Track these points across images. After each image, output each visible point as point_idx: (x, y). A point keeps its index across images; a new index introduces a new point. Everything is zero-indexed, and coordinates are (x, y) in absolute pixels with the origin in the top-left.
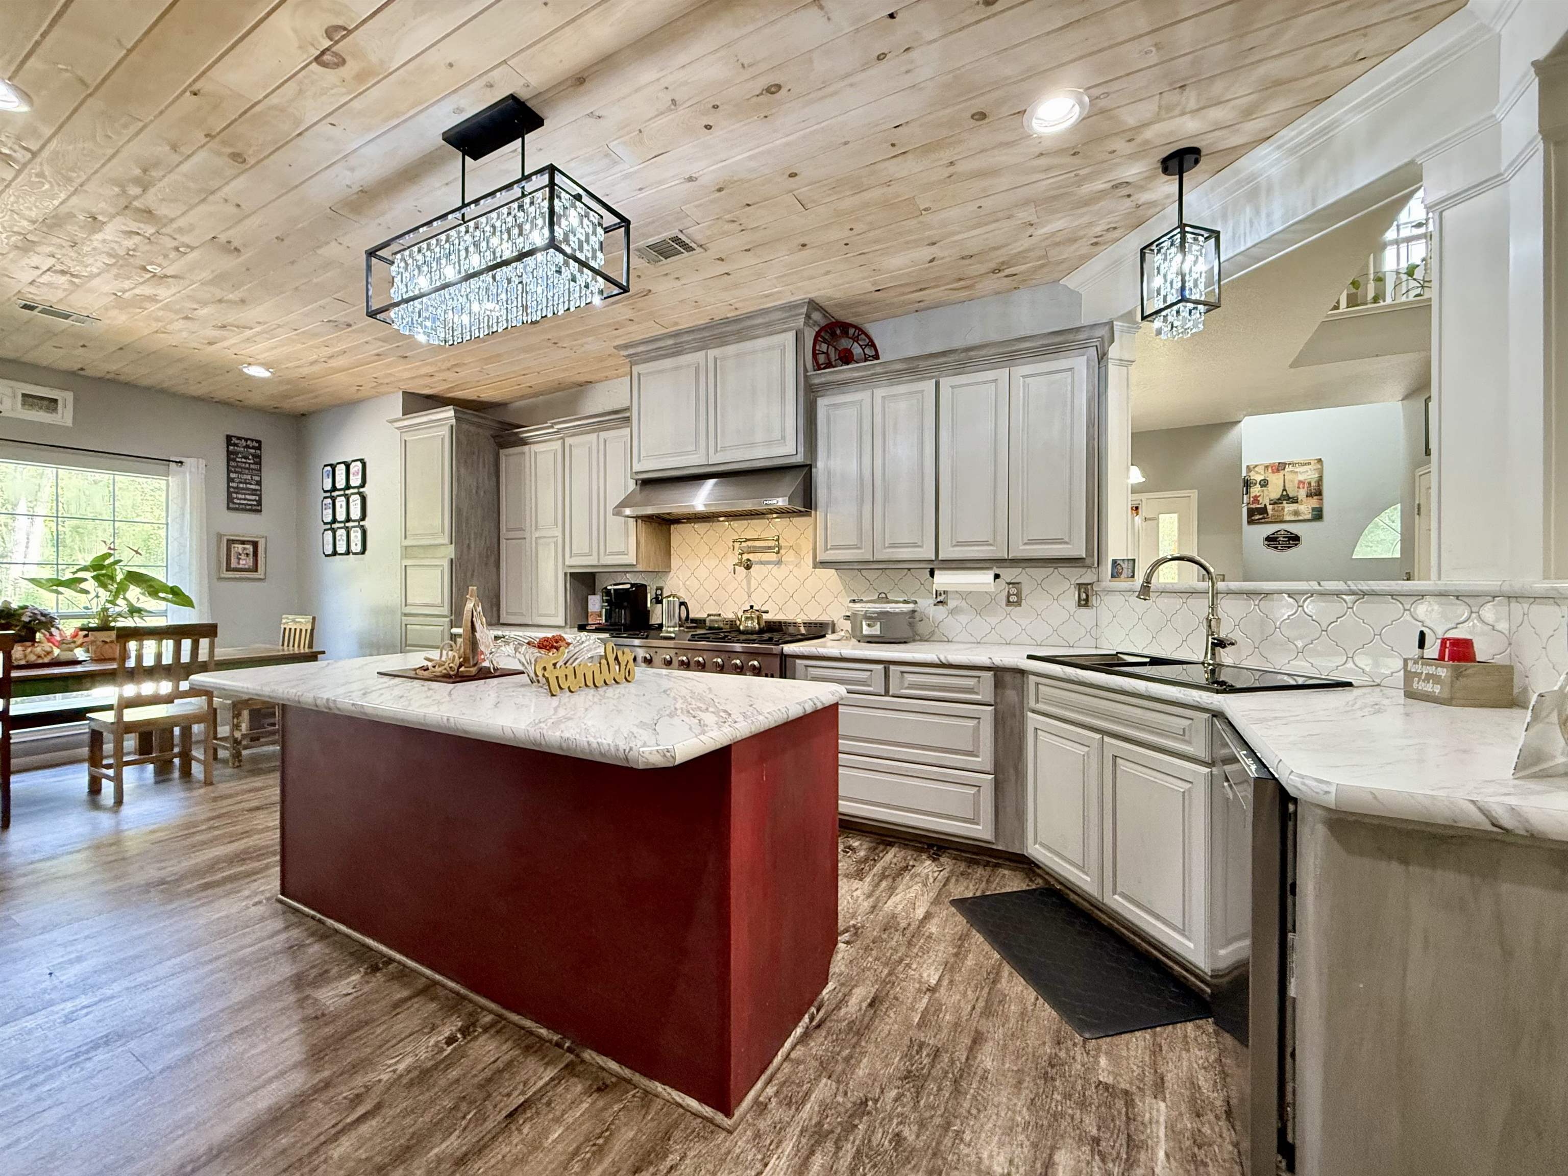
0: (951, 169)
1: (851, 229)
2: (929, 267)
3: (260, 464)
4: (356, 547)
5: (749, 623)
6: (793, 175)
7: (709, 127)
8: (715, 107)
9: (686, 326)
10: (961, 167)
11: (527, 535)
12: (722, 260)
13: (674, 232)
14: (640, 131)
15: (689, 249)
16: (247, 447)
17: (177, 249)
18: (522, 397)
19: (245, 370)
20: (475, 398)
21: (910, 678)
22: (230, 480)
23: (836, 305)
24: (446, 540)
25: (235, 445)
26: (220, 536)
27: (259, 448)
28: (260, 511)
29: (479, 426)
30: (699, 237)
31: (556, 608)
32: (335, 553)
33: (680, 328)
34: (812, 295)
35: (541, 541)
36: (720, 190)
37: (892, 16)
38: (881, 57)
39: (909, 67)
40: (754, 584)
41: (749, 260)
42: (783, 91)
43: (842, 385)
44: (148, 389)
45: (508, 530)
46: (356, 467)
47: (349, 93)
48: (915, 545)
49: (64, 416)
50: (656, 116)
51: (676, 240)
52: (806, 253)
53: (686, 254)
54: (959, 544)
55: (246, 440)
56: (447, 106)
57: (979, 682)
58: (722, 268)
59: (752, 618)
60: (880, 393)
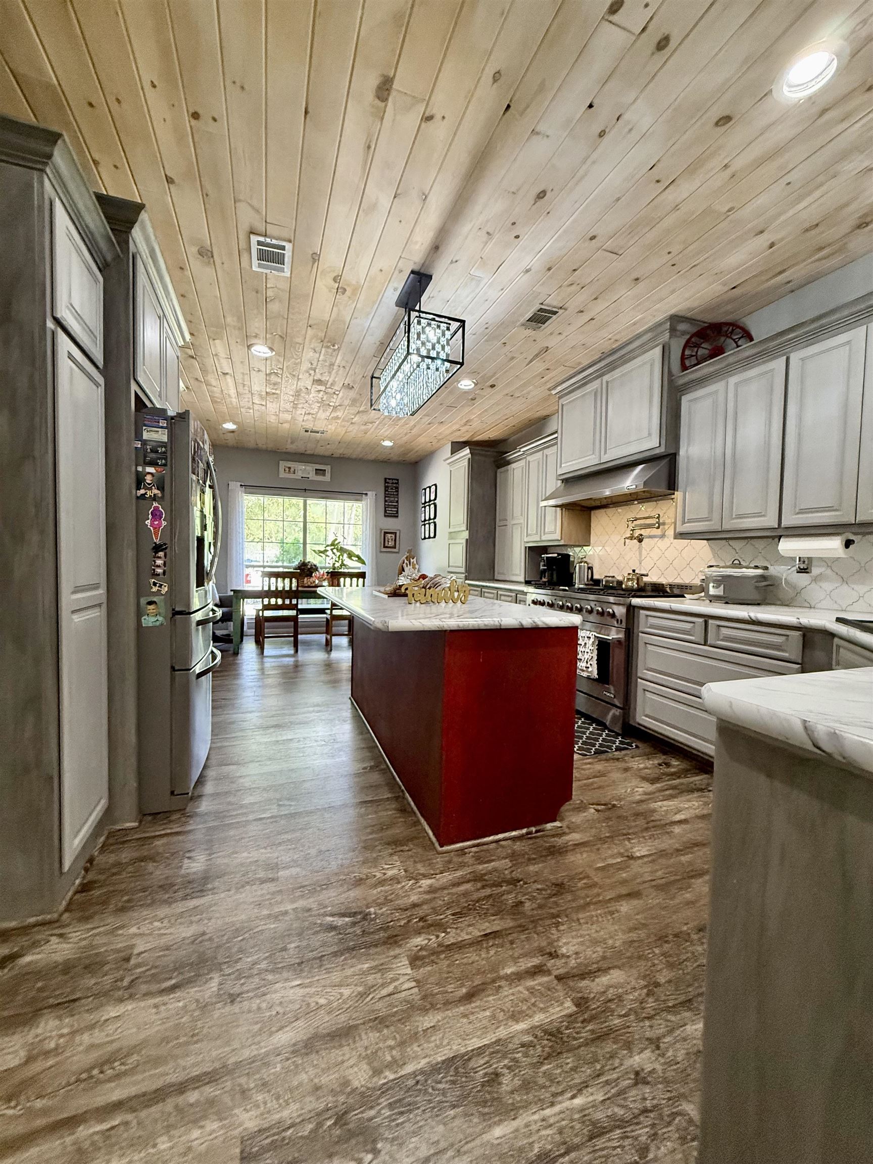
0: (729, 172)
1: (669, 253)
2: (772, 253)
3: (398, 491)
4: (432, 535)
5: (630, 583)
6: (593, 238)
7: (517, 237)
8: (514, 224)
9: (587, 363)
10: (738, 164)
11: (508, 524)
12: (582, 312)
13: (538, 307)
14: (481, 258)
15: (555, 313)
16: (393, 483)
17: (334, 393)
18: (514, 433)
19: (383, 444)
20: (487, 439)
21: (724, 631)
22: (386, 501)
23: (701, 312)
24: (464, 528)
25: (388, 483)
26: (381, 530)
27: (397, 483)
28: (397, 517)
29: (486, 456)
30: (555, 303)
31: (520, 570)
32: (425, 538)
33: (582, 366)
34: (673, 311)
35: (515, 527)
36: (549, 269)
37: (591, 106)
38: (602, 134)
39: (630, 127)
40: (644, 553)
41: (601, 305)
42: (548, 194)
43: (701, 382)
44: (355, 460)
45: (500, 521)
46: (433, 488)
47: (353, 302)
48: (759, 515)
49: (327, 478)
50: (485, 246)
51: (541, 310)
52: (641, 285)
53: (554, 317)
54: (802, 511)
55: (392, 479)
56: (390, 291)
57: (787, 639)
58: (586, 317)
59: (632, 580)
60: (733, 380)
